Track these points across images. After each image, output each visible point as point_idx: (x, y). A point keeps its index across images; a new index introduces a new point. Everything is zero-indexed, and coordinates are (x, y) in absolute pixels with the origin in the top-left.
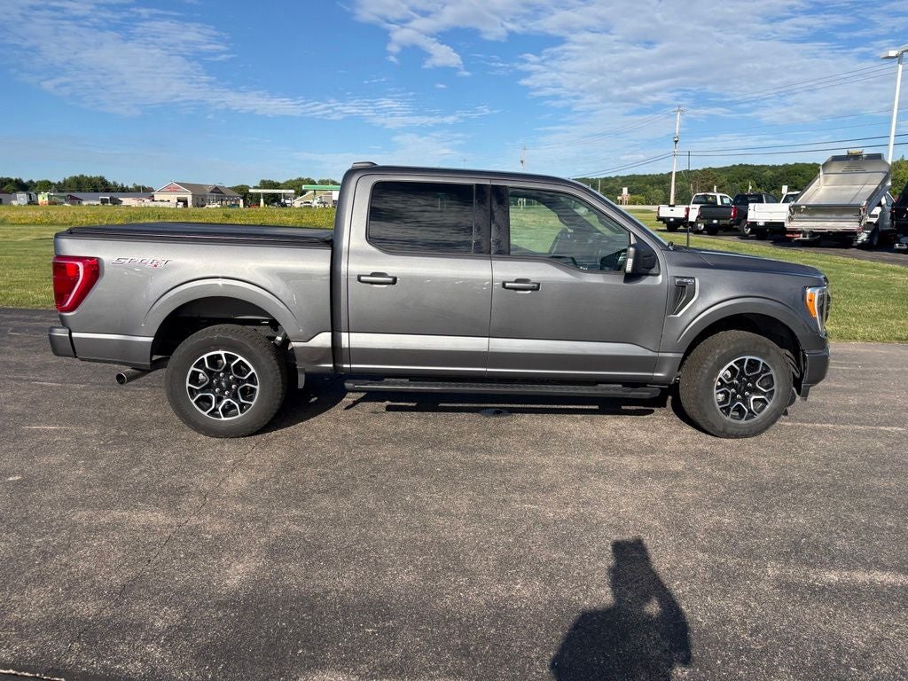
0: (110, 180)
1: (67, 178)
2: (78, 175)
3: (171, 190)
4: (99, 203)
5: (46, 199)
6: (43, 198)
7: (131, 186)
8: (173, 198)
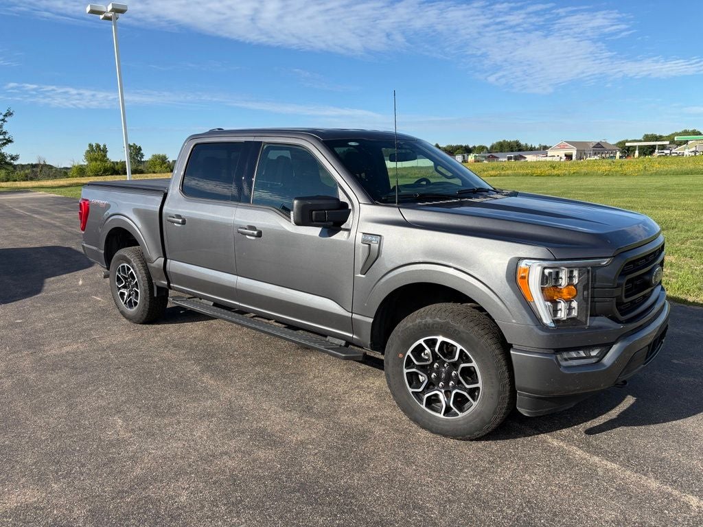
0: (523, 143)
1: (495, 143)
2: (502, 141)
3: (561, 147)
4: (506, 159)
5: (473, 158)
6: (471, 158)
7: (537, 147)
8: (562, 153)
